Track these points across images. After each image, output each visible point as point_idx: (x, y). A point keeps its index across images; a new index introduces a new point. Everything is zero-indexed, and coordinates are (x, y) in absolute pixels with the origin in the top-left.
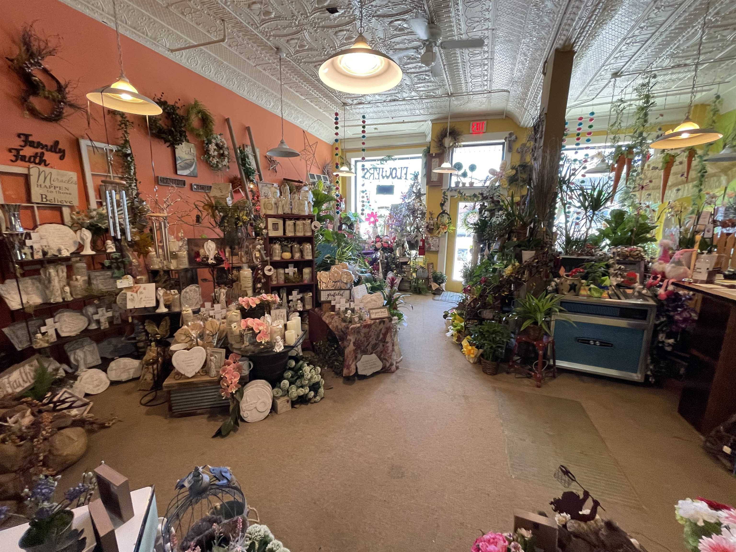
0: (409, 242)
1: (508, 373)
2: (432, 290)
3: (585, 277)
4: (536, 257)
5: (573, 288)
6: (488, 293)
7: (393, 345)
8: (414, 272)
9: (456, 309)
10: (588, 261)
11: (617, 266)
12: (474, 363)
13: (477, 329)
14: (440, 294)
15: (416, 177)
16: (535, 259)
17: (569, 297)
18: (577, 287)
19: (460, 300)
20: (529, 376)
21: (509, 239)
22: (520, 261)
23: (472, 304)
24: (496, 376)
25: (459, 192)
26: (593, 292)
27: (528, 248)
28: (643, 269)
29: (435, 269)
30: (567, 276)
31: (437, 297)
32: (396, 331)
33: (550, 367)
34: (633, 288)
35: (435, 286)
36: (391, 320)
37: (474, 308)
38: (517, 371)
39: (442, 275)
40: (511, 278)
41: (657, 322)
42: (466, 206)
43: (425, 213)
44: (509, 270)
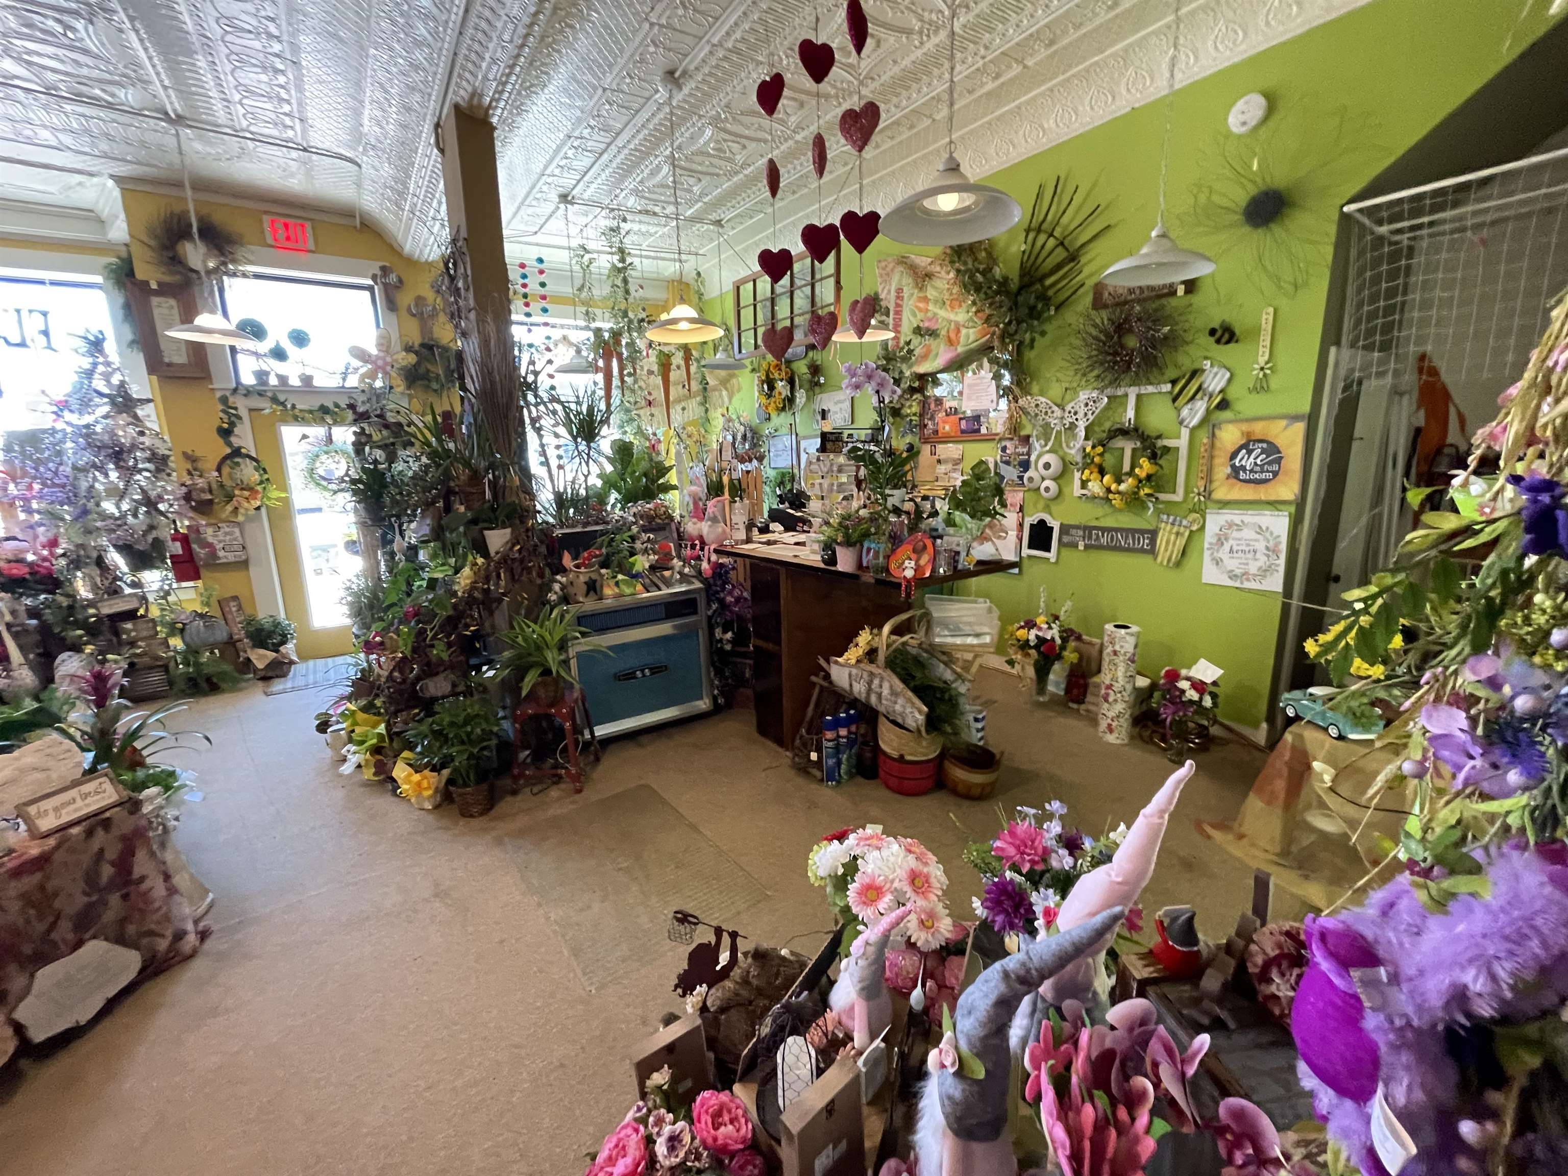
0: (125, 549)
1: (514, 793)
2: (256, 670)
3: (605, 565)
4: (515, 541)
5: (593, 587)
6: (434, 637)
7: (167, 877)
8: (172, 633)
9: (349, 698)
10: (603, 533)
11: (644, 537)
12: (437, 807)
13: (424, 728)
14: (284, 675)
15: (96, 345)
16: (514, 545)
17: (589, 605)
18: (598, 585)
19: (353, 673)
20: (557, 780)
21: (448, 509)
22: (485, 553)
23: (396, 674)
24: (493, 813)
25: (275, 400)
26: (623, 586)
27: (494, 523)
28: (675, 535)
29: (248, 611)
30: (577, 566)
31: (278, 685)
32: (166, 830)
33: (587, 745)
34: (672, 568)
35: (261, 658)
36: (134, 806)
37: (404, 681)
38: (532, 782)
39: (277, 624)
40: (476, 594)
41: (710, 613)
42: (305, 437)
43: (165, 459)
44: (465, 577)
